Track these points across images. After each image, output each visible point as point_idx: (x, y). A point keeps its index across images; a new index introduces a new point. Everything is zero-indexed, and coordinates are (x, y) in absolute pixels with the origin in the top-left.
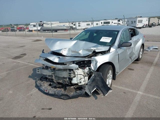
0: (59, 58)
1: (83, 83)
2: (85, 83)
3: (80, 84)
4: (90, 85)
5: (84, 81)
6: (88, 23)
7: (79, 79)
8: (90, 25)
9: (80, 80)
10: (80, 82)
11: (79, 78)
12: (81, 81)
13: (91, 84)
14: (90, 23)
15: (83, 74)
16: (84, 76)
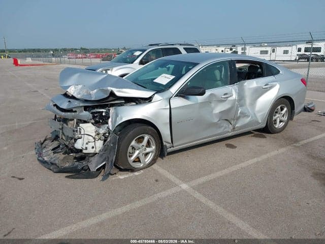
0: (69, 101)
1: (90, 151)
2: (95, 151)
3: (84, 151)
4: (101, 156)
5: (93, 147)
6: (264, 49)
7: (85, 143)
8: (269, 53)
9: (87, 144)
10: (86, 148)
11: (86, 141)
12: (87, 146)
13: (104, 153)
14: (269, 49)
15: (94, 134)
16: (94, 138)
